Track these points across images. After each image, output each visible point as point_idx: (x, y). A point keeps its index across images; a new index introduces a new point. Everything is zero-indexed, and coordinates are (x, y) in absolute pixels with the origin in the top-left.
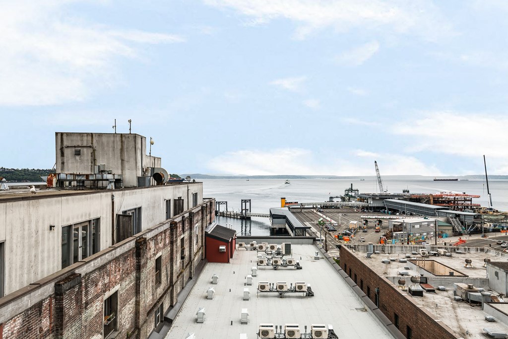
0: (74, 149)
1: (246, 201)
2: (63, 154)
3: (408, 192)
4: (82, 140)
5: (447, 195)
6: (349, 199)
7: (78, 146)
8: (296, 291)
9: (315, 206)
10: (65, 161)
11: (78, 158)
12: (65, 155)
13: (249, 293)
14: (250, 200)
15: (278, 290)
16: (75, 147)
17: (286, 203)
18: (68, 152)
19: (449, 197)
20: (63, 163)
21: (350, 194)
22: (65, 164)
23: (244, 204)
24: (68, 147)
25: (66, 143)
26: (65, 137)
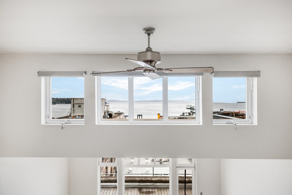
0: (78, 105)
1: (139, 116)
2: (74, 107)
3: (223, 110)
4: (81, 101)
5: (242, 112)
6: (193, 114)
7: (80, 104)
8: (167, 162)
9: (175, 118)
10: (75, 110)
11: (80, 108)
12: (75, 107)
13: (148, 162)
14: (142, 115)
15: (160, 161)
16: (79, 104)
17: (160, 116)
18: (76, 106)
19: (243, 113)
20: (74, 110)
21: (193, 111)
22: (75, 111)
23: (138, 117)
24: (76, 104)
25: (75, 103)
26: (75, 100)
